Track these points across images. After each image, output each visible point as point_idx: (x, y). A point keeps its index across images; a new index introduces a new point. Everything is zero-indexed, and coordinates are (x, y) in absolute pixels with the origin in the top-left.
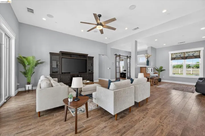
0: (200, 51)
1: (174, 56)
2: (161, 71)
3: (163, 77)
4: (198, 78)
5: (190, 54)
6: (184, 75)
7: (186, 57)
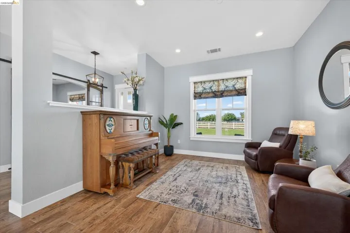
0: (246, 77)
1: (199, 89)
2: (173, 128)
3: (179, 142)
4: (246, 142)
5: (228, 84)
6: (218, 137)
7: (222, 91)
